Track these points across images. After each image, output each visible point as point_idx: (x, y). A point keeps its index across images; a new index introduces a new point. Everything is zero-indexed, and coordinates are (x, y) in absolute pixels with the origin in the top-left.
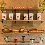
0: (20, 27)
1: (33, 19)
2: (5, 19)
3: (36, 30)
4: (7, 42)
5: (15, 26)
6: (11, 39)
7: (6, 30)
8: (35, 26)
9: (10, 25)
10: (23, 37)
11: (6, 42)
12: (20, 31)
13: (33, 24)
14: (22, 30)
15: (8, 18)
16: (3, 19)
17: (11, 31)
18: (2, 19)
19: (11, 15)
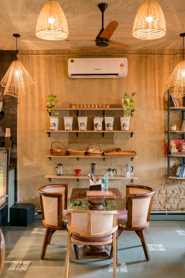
0: (86, 146)
1: (111, 128)
2: (56, 129)
3: (118, 150)
4: (60, 175)
5: (76, 143)
6: (68, 169)
7: (59, 150)
8: (118, 143)
9: (65, 140)
10: (93, 164)
11: (58, 175)
12: (86, 154)
13: (113, 139)
14: (91, 150)
15: (62, 126)
16: (53, 128)
17: (68, 153)
18: (51, 128)
19: (68, 121)
